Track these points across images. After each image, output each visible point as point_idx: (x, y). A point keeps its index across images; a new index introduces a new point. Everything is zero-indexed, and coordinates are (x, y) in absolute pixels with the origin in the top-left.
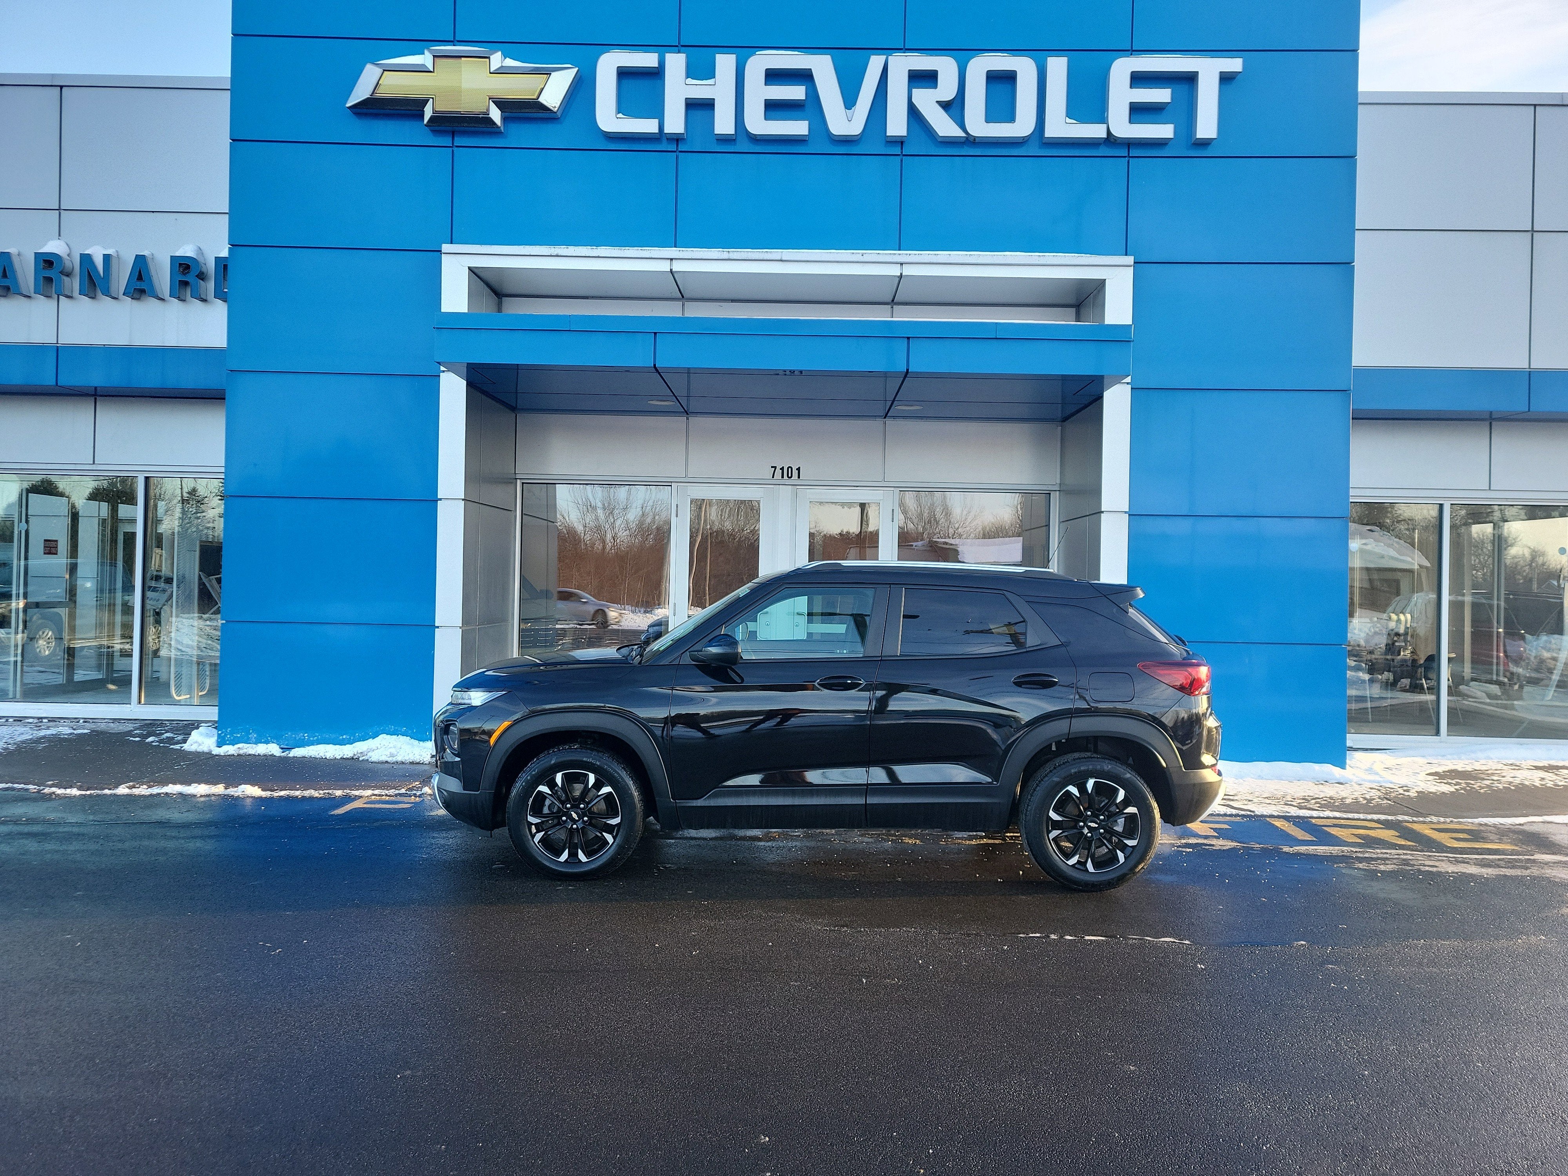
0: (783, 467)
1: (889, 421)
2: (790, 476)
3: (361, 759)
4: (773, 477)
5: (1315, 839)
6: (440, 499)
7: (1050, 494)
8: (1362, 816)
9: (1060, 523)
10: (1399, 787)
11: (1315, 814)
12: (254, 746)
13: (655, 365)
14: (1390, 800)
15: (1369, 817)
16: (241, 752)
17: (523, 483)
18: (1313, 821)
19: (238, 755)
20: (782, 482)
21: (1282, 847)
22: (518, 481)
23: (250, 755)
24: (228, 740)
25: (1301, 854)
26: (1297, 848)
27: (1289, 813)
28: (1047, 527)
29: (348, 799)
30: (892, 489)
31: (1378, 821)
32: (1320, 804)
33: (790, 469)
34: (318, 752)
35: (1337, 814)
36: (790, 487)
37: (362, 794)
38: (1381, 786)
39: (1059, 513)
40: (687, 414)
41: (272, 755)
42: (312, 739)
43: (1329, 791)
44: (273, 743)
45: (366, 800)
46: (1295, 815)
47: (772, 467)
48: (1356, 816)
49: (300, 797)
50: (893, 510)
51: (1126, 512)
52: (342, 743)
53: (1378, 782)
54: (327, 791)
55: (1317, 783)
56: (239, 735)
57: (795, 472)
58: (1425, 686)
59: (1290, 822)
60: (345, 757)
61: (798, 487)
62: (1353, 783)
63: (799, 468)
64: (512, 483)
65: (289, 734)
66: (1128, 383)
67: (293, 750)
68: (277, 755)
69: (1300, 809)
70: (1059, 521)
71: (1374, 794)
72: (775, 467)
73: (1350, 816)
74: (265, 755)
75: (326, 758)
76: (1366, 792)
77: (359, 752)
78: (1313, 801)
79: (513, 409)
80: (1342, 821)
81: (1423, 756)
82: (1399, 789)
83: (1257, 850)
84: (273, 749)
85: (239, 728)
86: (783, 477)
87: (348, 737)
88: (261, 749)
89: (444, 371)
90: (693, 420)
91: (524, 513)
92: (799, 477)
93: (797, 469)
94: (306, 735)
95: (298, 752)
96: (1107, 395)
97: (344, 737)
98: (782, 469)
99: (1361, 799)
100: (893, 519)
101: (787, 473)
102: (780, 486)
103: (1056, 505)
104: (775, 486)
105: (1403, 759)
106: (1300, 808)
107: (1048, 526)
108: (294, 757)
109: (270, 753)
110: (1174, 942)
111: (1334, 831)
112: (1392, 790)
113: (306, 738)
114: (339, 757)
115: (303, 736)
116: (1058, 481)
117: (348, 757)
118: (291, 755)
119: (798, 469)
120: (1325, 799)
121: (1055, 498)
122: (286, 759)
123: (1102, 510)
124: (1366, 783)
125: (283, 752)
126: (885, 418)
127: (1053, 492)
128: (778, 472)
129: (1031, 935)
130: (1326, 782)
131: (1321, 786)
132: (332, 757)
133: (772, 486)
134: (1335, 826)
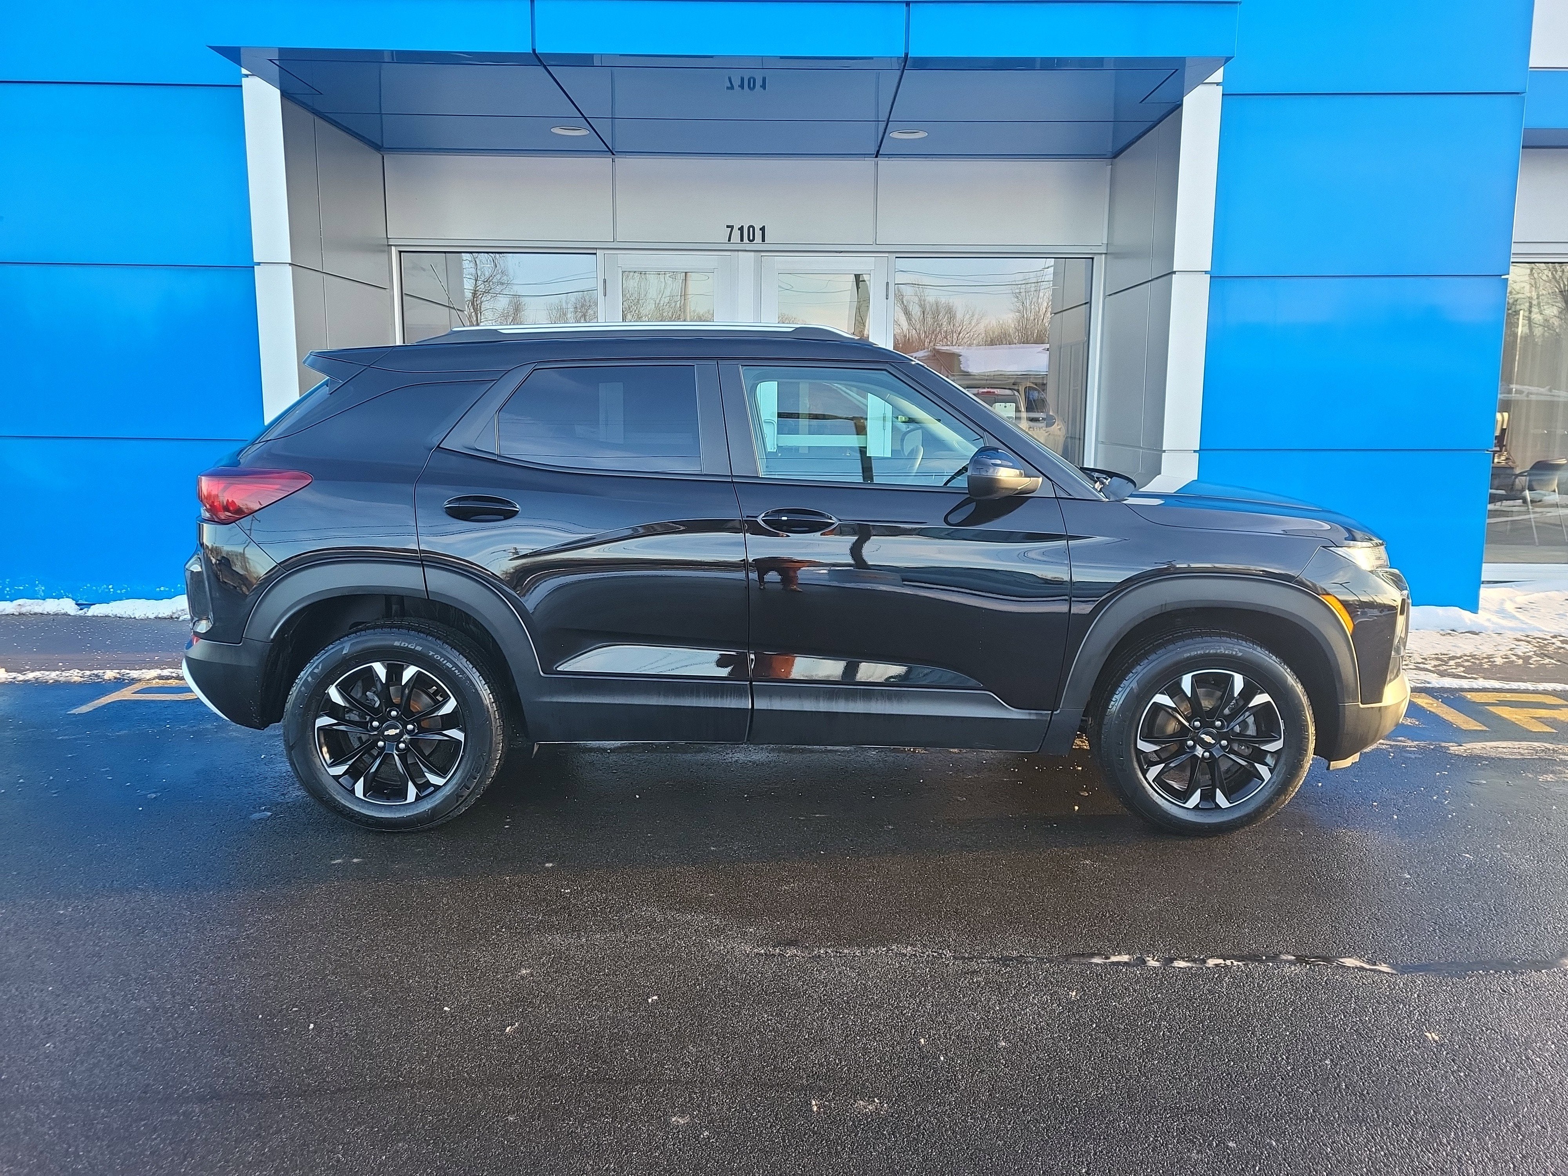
0: (742, 227)
1: (882, 162)
2: (751, 238)
3: (181, 619)
4: (729, 240)
5: (1485, 728)
6: (259, 264)
7: (1092, 258)
8: (1529, 686)
9: (1105, 297)
10: (1551, 637)
11: (1465, 684)
12: (42, 601)
13: (534, 50)
14: (1552, 658)
15: (1541, 686)
16: (24, 610)
17: (400, 252)
18: (1469, 696)
19: (20, 614)
20: (741, 247)
21: (1447, 745)
22: (393, 248)
23: (35, 614)
24: (8, 594)
25: (1480, 758)
26: (1469, 746)
27: (1429, 683)
28: (1088, 305)
29: (120, 683)
30: (887, 255)
31: (1554, 693)
32: (1463, 666)
33: (751, 229)
34: (125, 610)
35: (1497, 684)
36: (752, 254)
37: (143, 676)
38: (1527, 636)
39: (1105, 284)
40: (613, 154)
41: (66, 614)
42: (119, 592)
43: (1465, 646)
44: (68, 597)
45: (137, 686)
46: (1438, 686)
47: (728, 227)
48: (1523, 686)
49: (51, 681)
50: (888, 283)
51: (1206, 272)
52: (159, 597)
53: (1522, 630)
54: (95, 672)
55: (1441, 632)
56: (21, 588)
57: (758, 234)
58: (1529, 499)
59: (1436, 698)
60: (160, 616)
61: (763, 254)
62: (1489, 633)
63: (764, 227)
64: (384, 251)
65: (89, 585)
66: (1218, 84)
67: (92, 607)
68: (72, 614)
69: (1442, 676)
70: (1104, 293)
71: (1524, 649)
72: (732, 227)
73: (1514, 685)
74: (56, 614)
75: (135, 618)
76: (1515, 646)
77: (179, 609)
78: (1452, 663)
79: (378, 147)
80: (1508, 695)
81: (1558, 591)
82: (1554, 640)
83: (1414, 753)
84: (67, 606)
85: (21, 578)
86: (742, 240)
87: (167, 589)
88: (51, 606)
89: (247, 76)
90: (620, 161)
91: (404, 292)
92: (763, 240)
93: (760, 229)
94: (110, 587)
95: (97, 610)
96: (1188, 101)
97: (162, 589)
98: (741, 229)
99: (1514, 658)
100: (887, 295)
101: (748, 234)
102: (740, 253)
103: (1101, 274)
104: (733, 253)
105: (1536, 595)
106: (1442, 674)
107: (1089, 303)
108: (94, 616)
109: (63, 611)
110: (1362, 969)
111: (1505, 712)
112: (1545, 642)
113: (112, 590)
114: (152, 616)
115: (108, 588)
116: (1105, 242)
117: (164, 615)
118: (90, 613)
119: (763, 229)
120: (1466, 658)
121: (1100, 263)
122: (85, 618)
123: (1174, 270)
124: (1507, 631)
125: (81, 609)
126: (876, 157)
127: (1099, 256)
128: (736, 233)
129: (1114, 959)
130: (1453, 631)
131: (1448, 637)
132: (143, 616)
133: (729, 253)
134: (1502, 703)
